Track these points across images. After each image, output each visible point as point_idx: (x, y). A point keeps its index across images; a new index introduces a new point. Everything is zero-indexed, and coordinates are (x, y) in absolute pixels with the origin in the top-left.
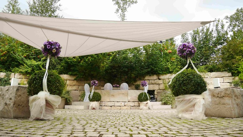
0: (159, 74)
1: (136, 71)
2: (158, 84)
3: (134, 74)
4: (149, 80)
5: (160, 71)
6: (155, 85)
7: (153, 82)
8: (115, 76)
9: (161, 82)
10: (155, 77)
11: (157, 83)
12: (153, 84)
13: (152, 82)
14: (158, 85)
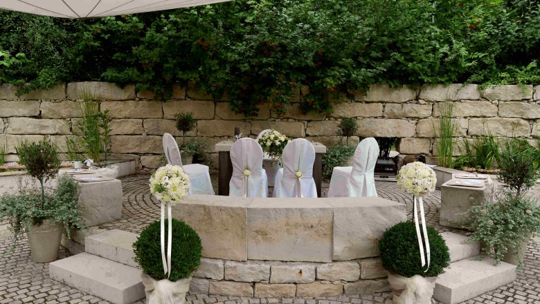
0: (422, 82)
1: (341, 66)
2: (413, 118)
3: (334, 77)
4: (382, 102)
5: (426, 74)
6: (404, 121)
7: (397, 109)
8: (269, 82)
9: (424, 110)
10: (406, 94)
11: (410, 115)
12: (396, 118)
13: (395, 111)
14: (415, 122)
